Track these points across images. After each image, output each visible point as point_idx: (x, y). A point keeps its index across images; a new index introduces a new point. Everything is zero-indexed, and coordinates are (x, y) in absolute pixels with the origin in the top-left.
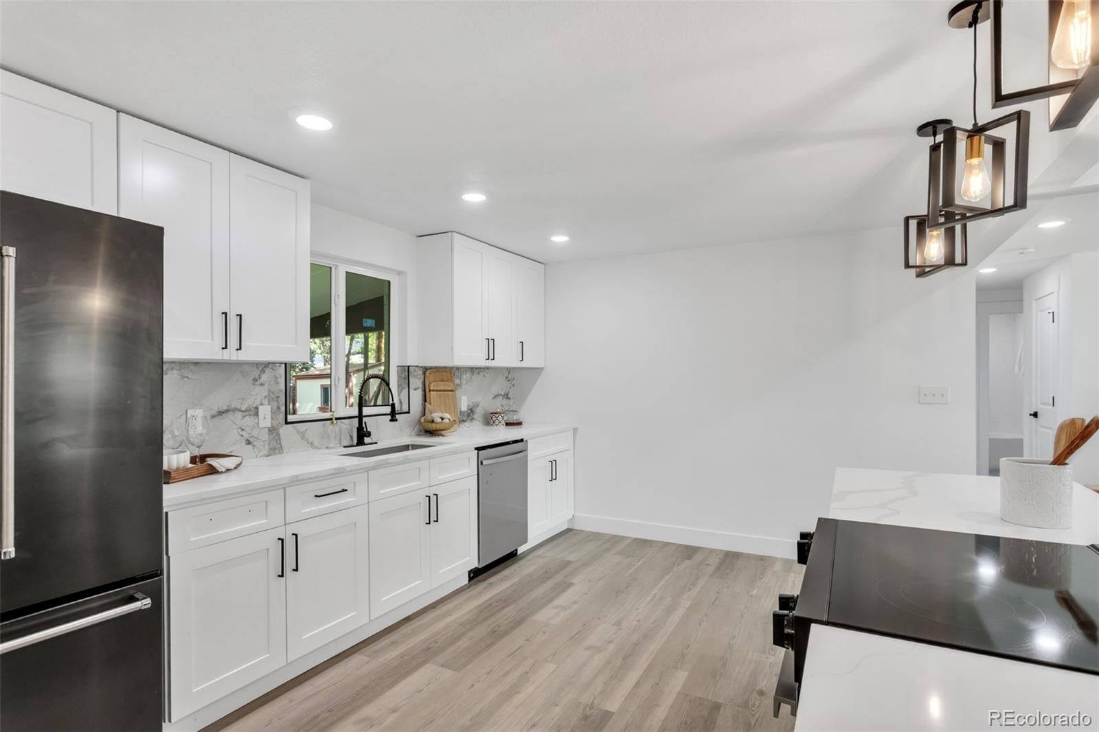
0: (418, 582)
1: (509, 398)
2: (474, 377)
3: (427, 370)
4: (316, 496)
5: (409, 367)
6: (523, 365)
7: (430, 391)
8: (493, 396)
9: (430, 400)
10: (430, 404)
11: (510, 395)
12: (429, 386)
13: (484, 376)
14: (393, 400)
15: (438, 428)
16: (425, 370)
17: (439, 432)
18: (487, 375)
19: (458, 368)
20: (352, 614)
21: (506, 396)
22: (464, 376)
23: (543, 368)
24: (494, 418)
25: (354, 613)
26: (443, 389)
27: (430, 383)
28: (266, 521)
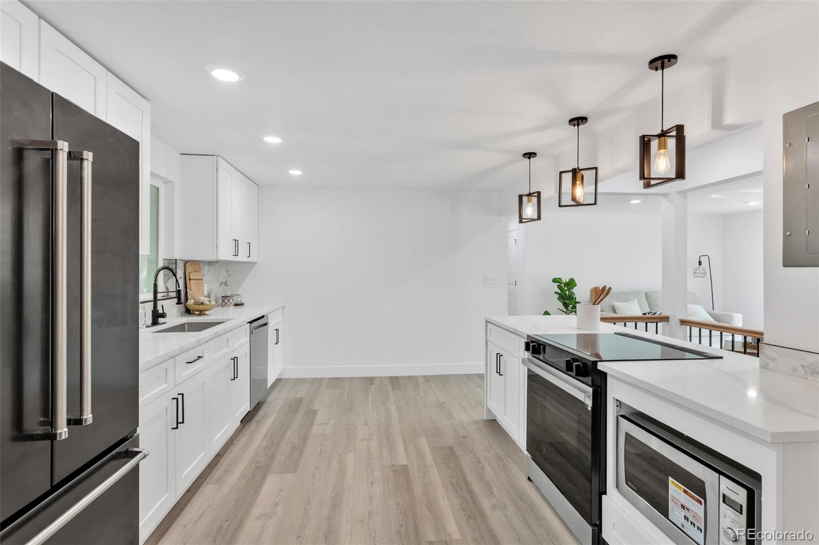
0: (228, 425)
1: (227, 285)
2: (210, 269)
3: (187, 263)
4: (187, 363)
5: (176, 260)
6: (249, 260)
7: (190, 279)
8: (219, 284)
9: (190, 287)
10: (191, 290)
11: (228, 283)
12: (189, 276)
13: (215, 268)
14: (179, 287)
15: (203, 309)
16: (186, 263)
17: (203, 312)
18: (217, 268)
19: (202, 262)
20: (202, 455)
21: (226, 284)
22: (205, 268)
23: (256, 263)
24: (226, 301)
25: (203, 453)
26: (197, 278)
27: (190, 273)
28: (166, 385)
